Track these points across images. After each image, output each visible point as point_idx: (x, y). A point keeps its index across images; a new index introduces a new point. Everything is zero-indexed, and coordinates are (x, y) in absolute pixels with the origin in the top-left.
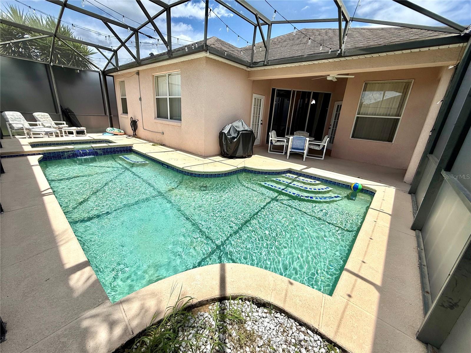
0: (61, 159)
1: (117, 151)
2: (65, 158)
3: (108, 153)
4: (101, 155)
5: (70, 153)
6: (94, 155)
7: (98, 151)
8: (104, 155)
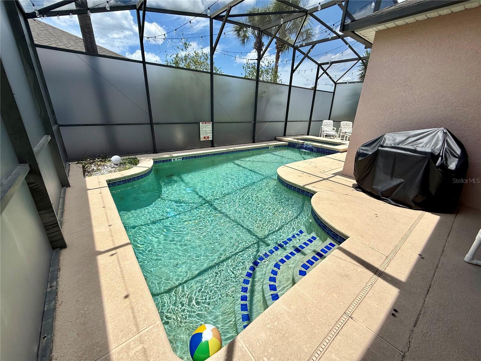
0: (294, 148)
1: (326, 152)
2: (296, 148)
3: (320, 152)
4: (314, 152)
5: (299, 145)
6: (310, 150)
7: (314, 148)
8: (316, 152)
